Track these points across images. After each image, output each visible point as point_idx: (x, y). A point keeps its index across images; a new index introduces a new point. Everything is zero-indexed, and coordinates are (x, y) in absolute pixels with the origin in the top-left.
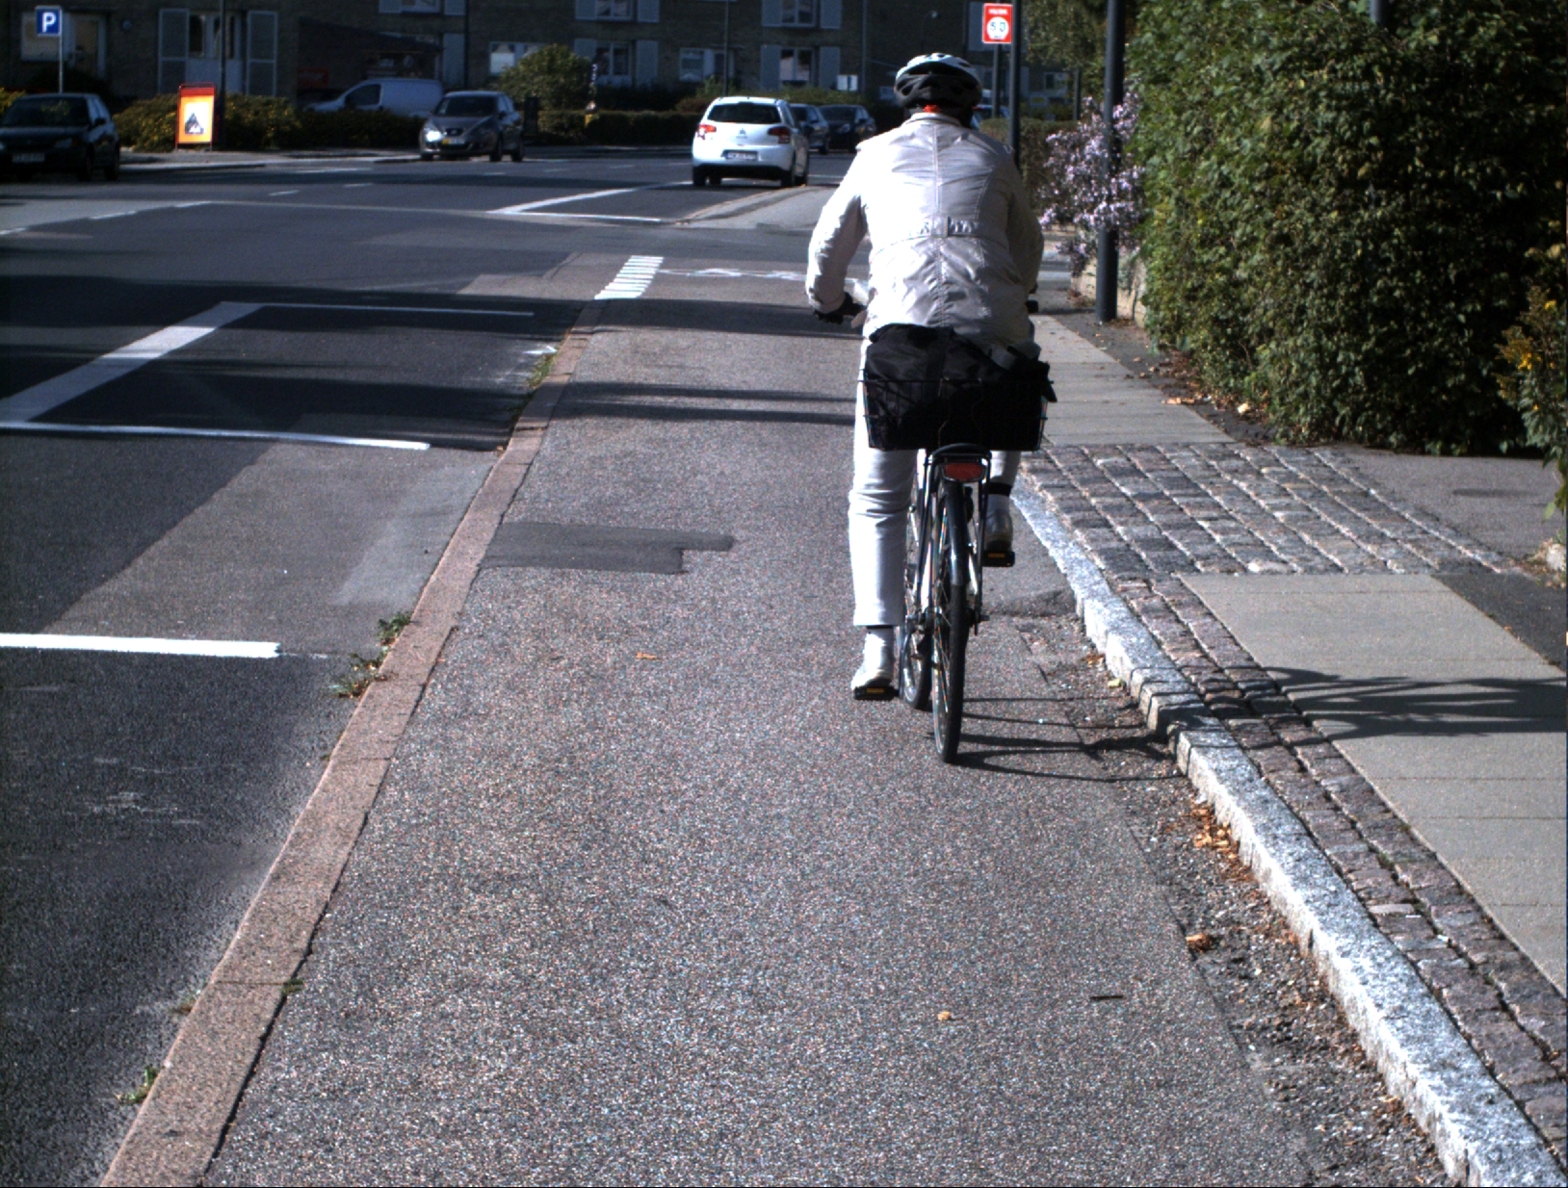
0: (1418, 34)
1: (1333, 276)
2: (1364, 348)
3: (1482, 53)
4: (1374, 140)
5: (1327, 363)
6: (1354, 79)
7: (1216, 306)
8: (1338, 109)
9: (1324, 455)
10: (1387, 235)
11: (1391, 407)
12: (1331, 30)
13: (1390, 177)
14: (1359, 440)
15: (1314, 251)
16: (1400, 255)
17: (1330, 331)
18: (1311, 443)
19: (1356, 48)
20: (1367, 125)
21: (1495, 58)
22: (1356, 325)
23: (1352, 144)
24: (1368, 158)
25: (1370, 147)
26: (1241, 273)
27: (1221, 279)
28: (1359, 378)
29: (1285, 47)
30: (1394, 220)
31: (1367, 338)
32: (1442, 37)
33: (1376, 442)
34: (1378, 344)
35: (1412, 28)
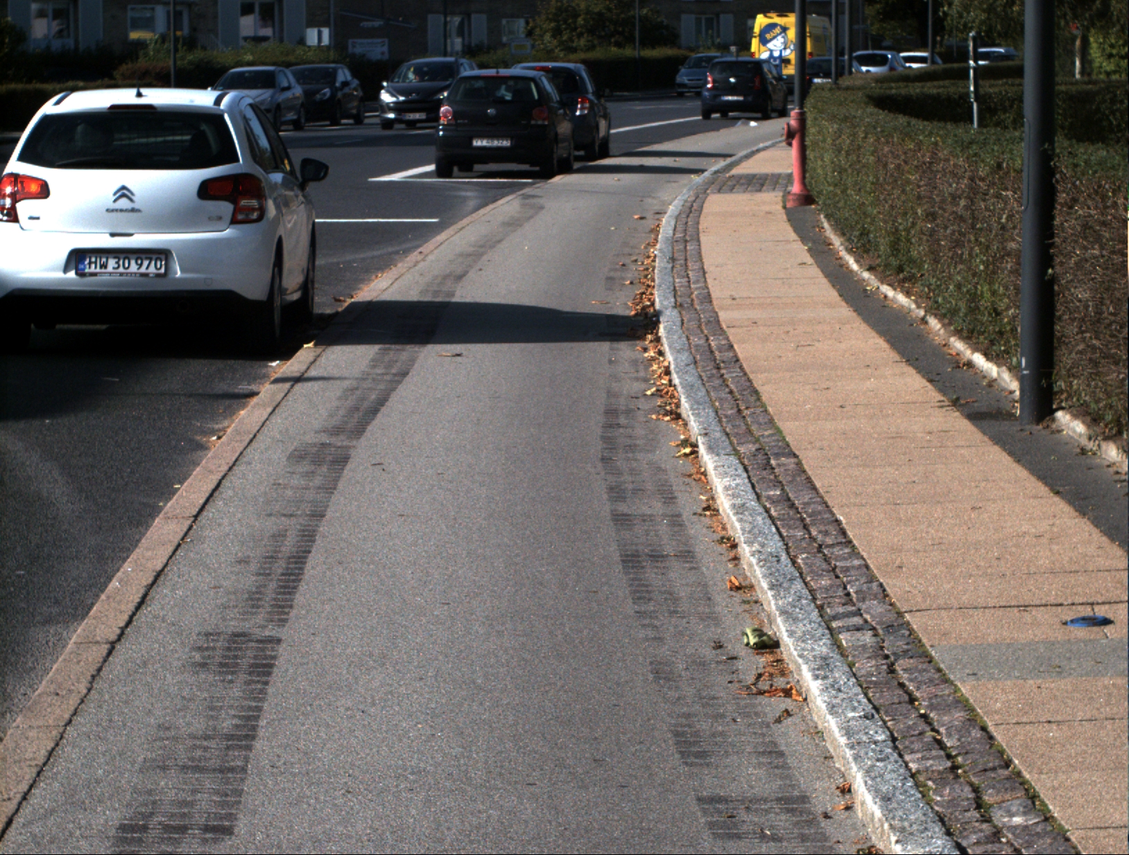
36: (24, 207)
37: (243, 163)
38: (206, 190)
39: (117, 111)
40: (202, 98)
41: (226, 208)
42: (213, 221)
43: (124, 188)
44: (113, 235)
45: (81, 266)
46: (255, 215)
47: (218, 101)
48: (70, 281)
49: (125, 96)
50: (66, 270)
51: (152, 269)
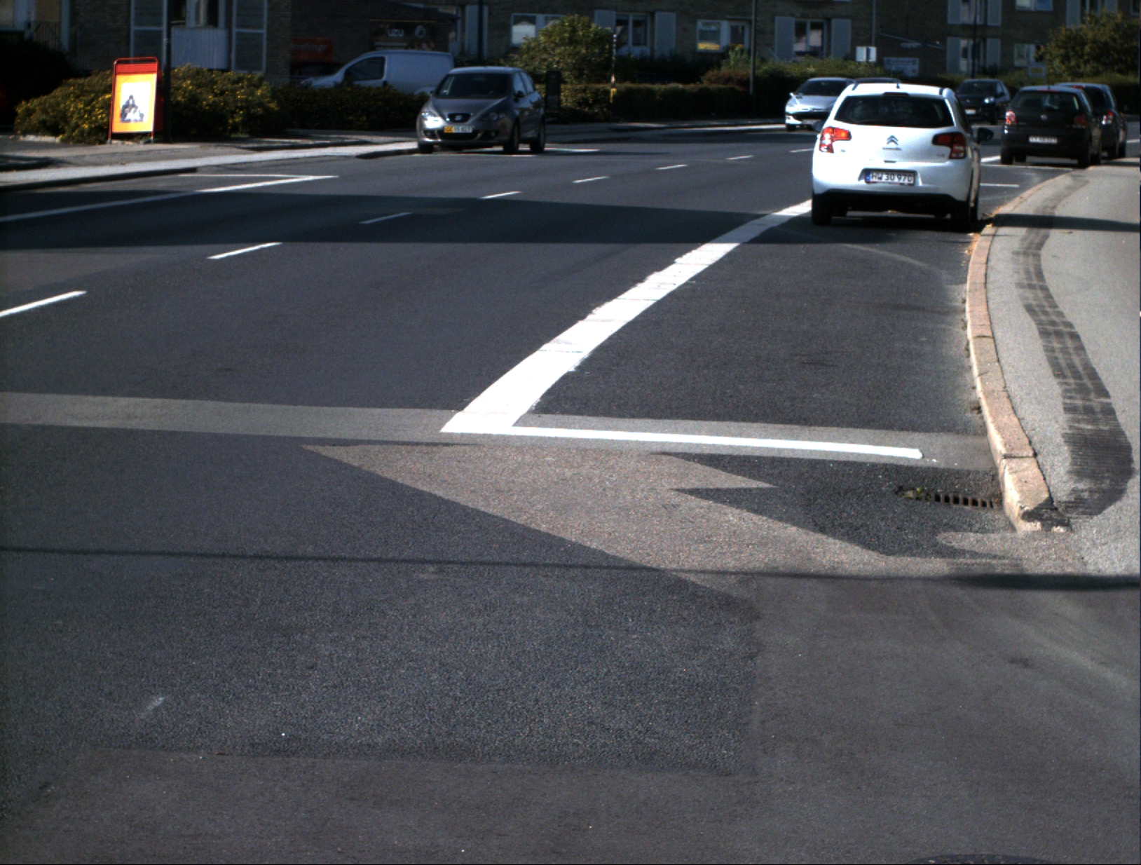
36: (837, 145)
37: (956, 126)
38: (937, 140)
39: (888, 96)
40: (932, 91)
41: (946, 150)
42: (940, 156)
43: (893, 137)
44: (886, 162)
45: (868, 178)
46: (962, 155)
47: (941, 92)
48: (862, 186)
49: (890, 88)
50: (860, 178)
51: (906, 181)
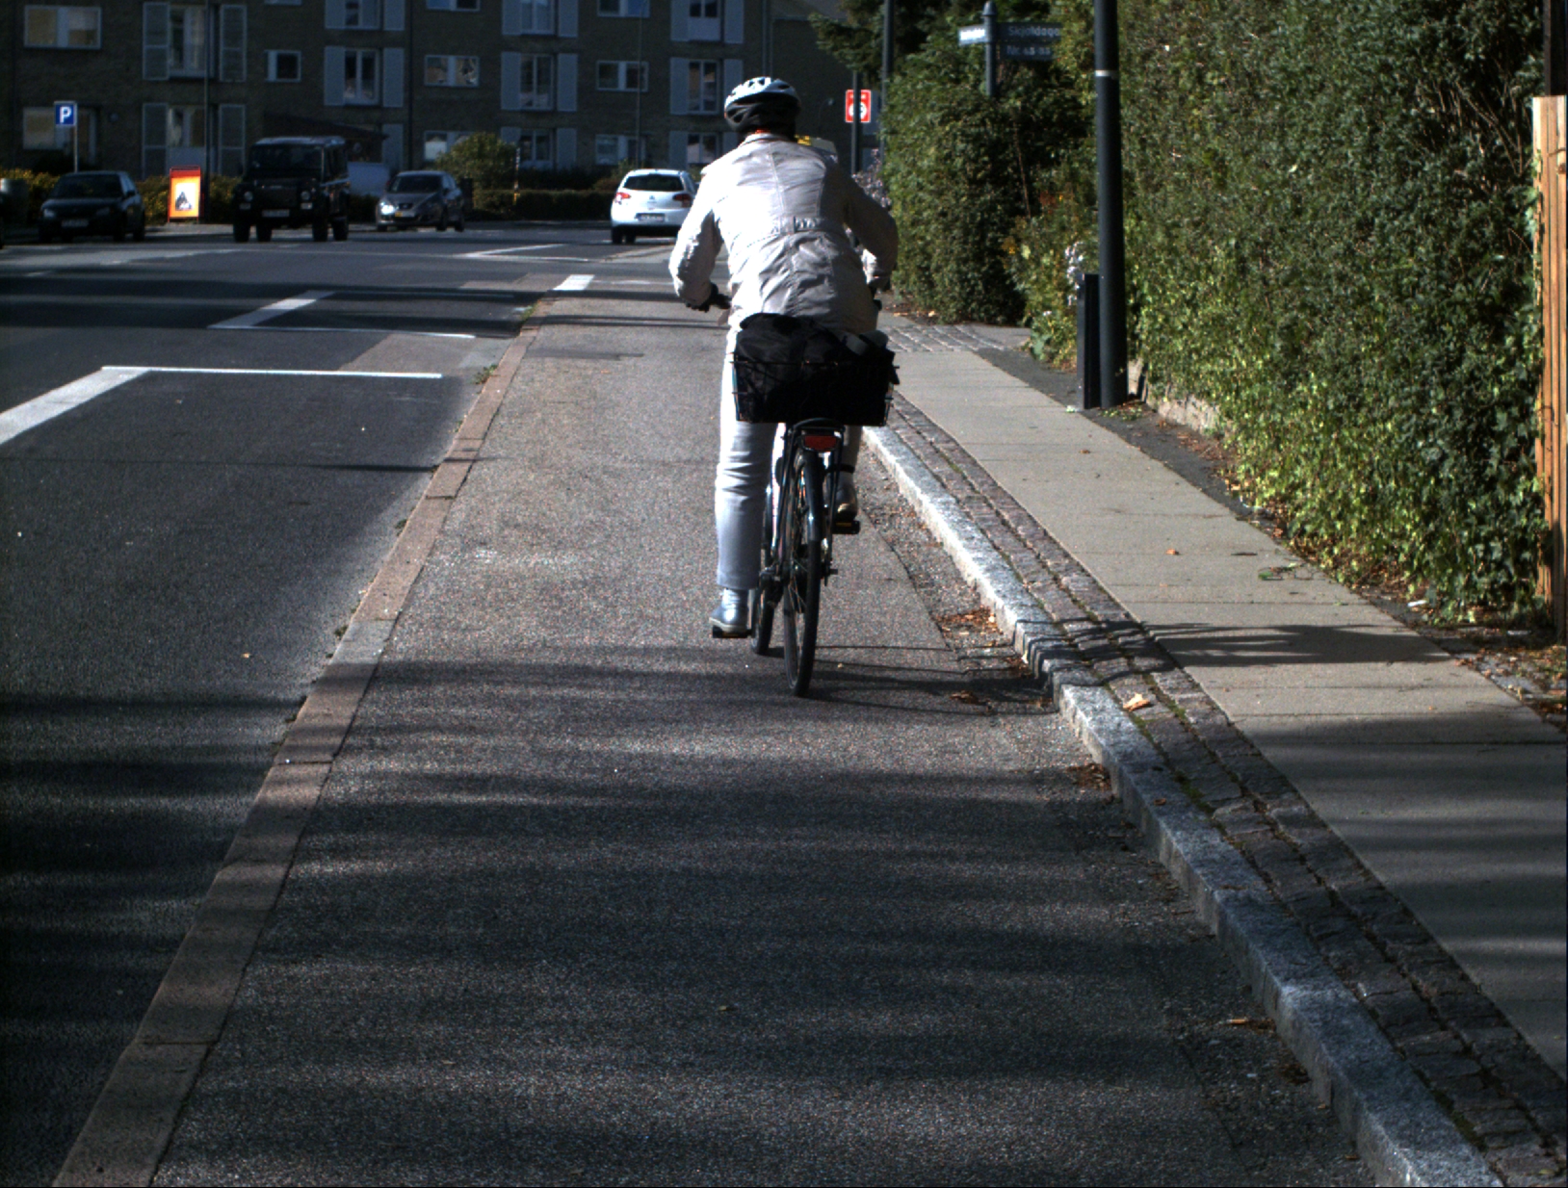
0: (1011, 101)
1: (967, 232)
2: (984, 269)
3: (1045, 111)
4: (986, 159)
5: (963, 280)
6: (977, 126)
7: (918, 259)
8: (968, 142)
9: (961, 328)
10: (994, 209)
11: (997, 302)
12: (965, 100)
13: (996, 178)
14: (981, 321)
15: (957, 219)
16: (1001, 220)
17: (965, 261)
18: (957, 322)
19: (977, 109)
20: (982, 150)
21: (1053, 113)
22: (978, 258)
23: (975, 161)
24: (983, 168)
25: (985, 163)
26: (928, 238)
27: (920, 243)
28: (980, 287)
29: (941, 109)
30: (998, 202)
31: (984, 265)
32: (1024, 102)
33: (991, 322)
34: (991, 268)
35: (1009, 98)
36: (625, 201)
37: (685, 191)
39: (651, 177)
40: (673, 173)
41: (680, 203)
43: (652, 196)
44: (649, 209)
45: (640, 218)
48: (637, 222)
49: (652, 171)
50: (635, 218)
